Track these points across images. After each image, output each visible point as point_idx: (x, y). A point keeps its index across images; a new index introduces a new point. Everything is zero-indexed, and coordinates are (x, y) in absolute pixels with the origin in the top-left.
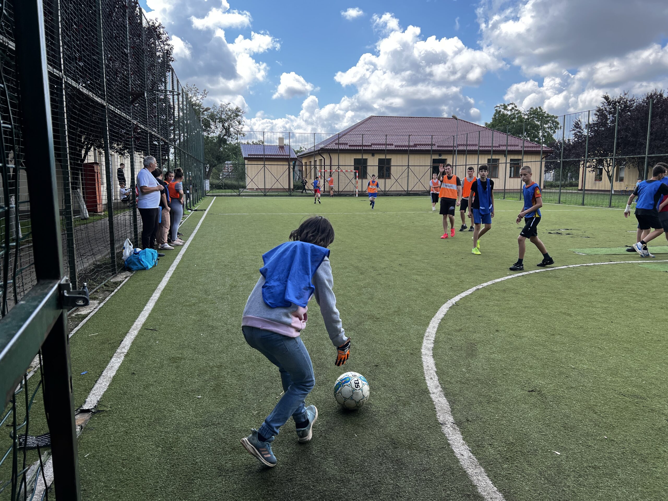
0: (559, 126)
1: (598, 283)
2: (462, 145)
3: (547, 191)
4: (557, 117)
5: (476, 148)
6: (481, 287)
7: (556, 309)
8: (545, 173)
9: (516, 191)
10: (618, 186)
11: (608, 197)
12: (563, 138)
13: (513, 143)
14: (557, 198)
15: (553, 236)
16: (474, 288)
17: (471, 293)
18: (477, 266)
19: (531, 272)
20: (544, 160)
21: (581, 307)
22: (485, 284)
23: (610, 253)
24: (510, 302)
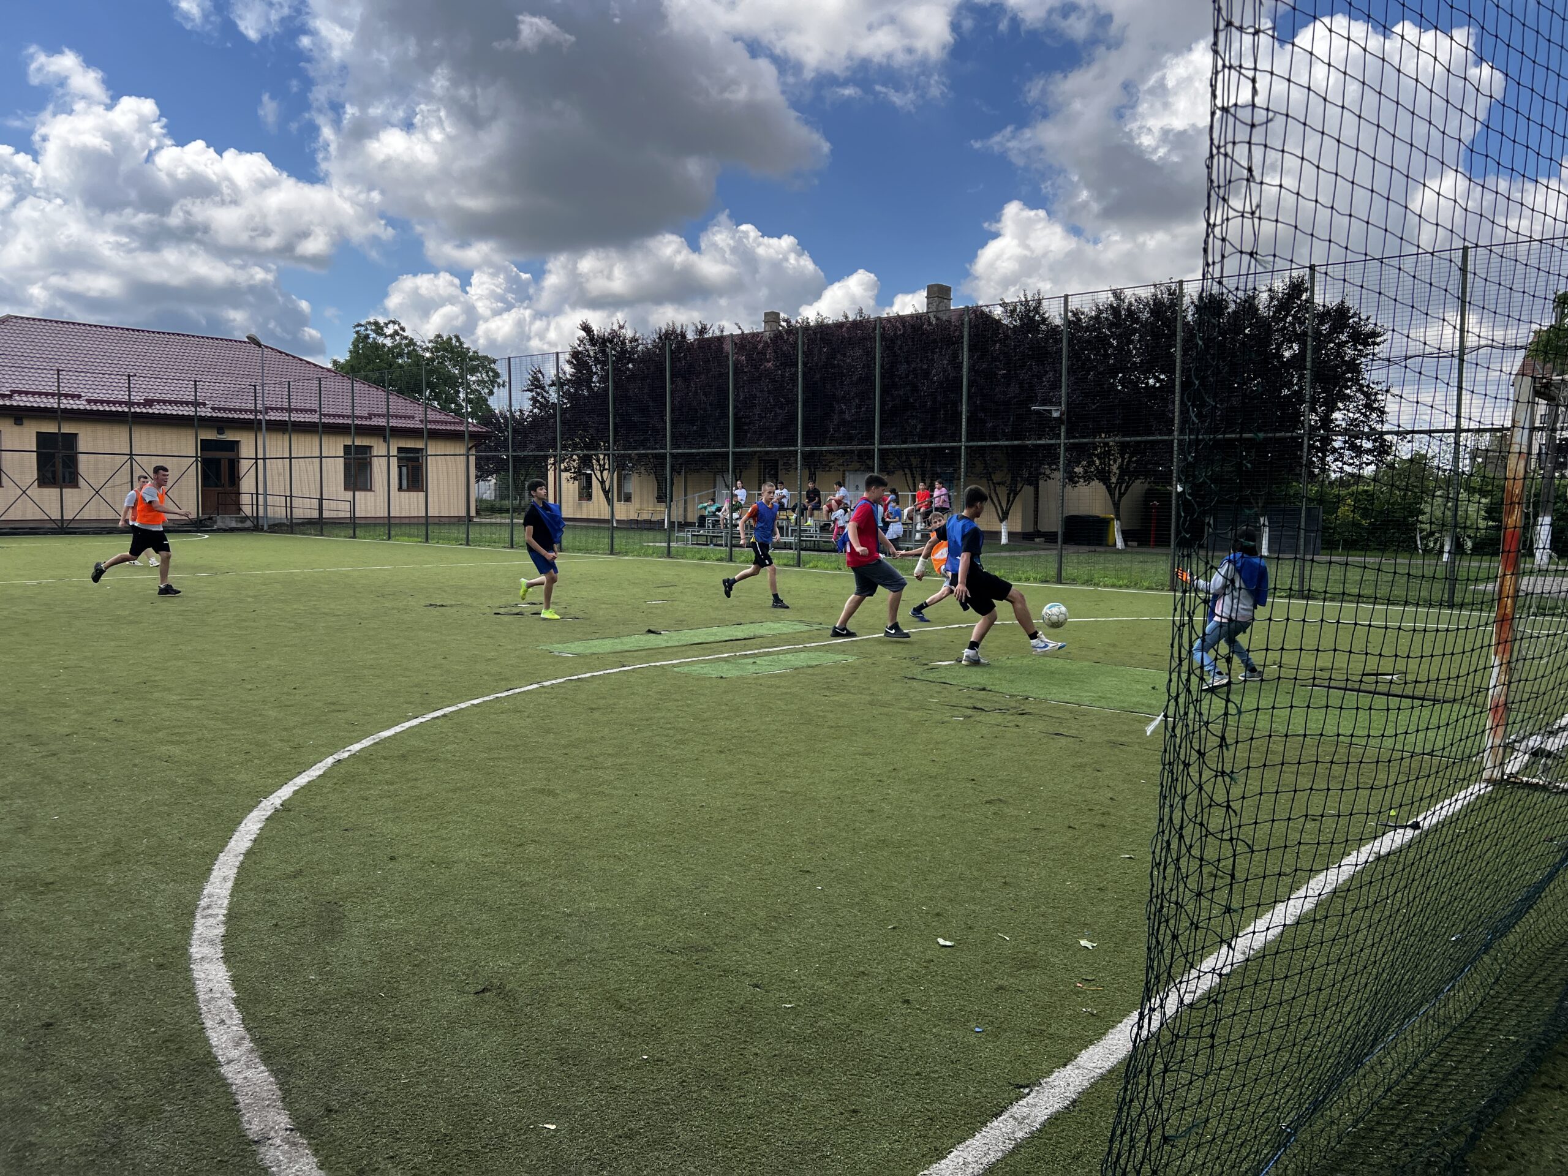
0: (500, 381)
1: (603, 714)
2: (277, 409)
3: (483, 520)
4: (494, 362)
5: (314, 418)
6: (346, 755)
7: (523, 785)
8: (478, 482)
9: (416, 521)
10: (623, 512)
11: (608, 533)
12: (510, 405)
13: (401, 412)
14: (507, 536)
15: (506, 618)
16: (330, 760)
17: (321, 772)
18: (334, 704)
19: (462, 706)
20: (473, 451)
21: (574, 771)
22: (356, 747)
23: (619, 648)
24: (419, 783)
